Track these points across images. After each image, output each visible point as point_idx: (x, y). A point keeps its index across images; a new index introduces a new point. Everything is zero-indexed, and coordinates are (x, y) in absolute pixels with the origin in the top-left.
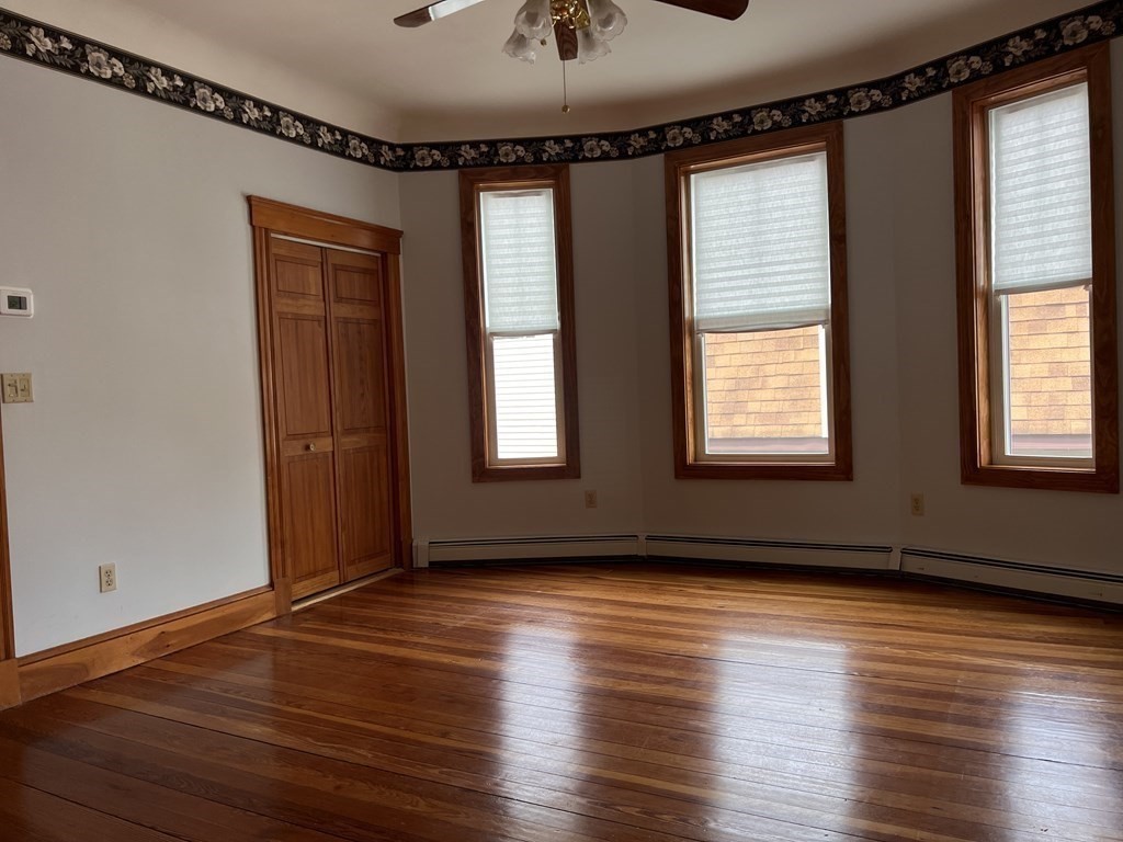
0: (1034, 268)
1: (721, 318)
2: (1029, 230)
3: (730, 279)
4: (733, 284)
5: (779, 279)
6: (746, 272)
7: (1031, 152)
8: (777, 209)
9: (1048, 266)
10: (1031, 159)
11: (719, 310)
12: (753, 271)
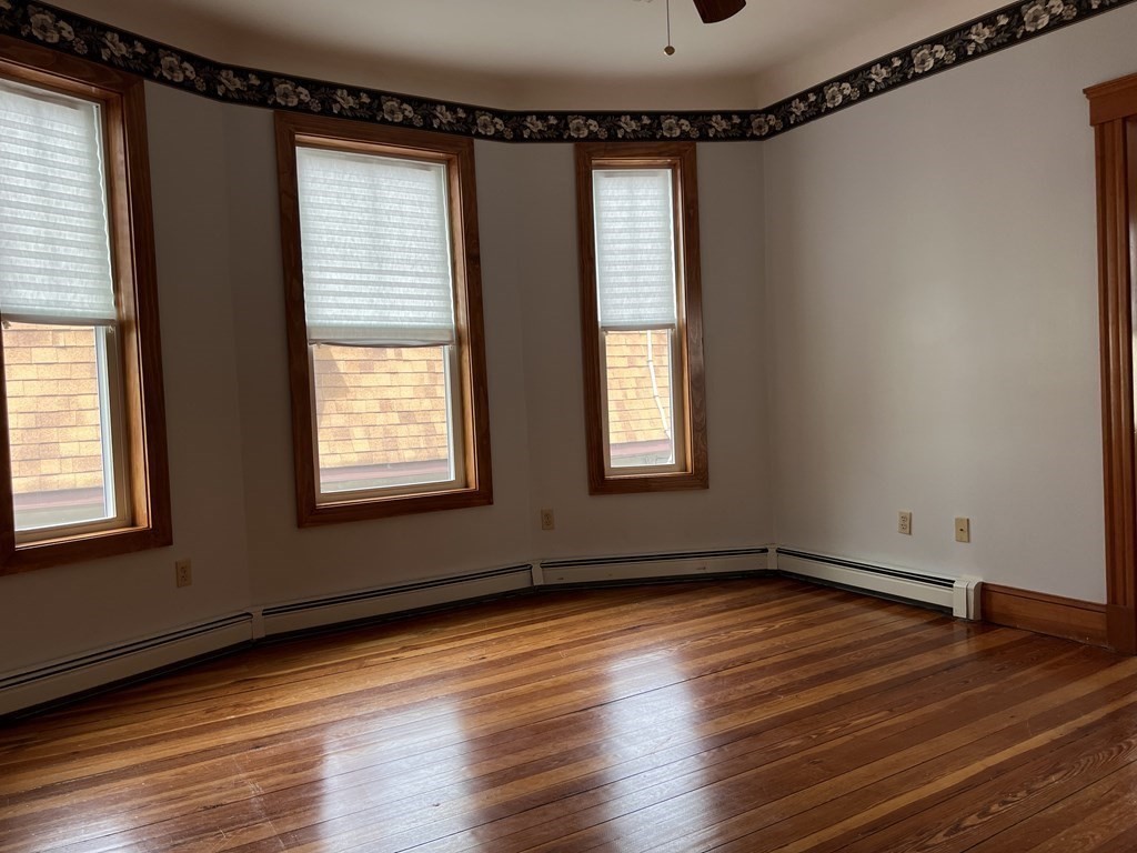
0: (631, 311)
1: (339, 327)
2: (625, 279)
3: (347, 282)
4: (351, 288)
5: (401, 291)
6: (365, 277)
7: (625, 214)
8: (395, 213)
9: (642, 311)
10: (624, 220)
11: (336, 317)
12: (373, 278)
